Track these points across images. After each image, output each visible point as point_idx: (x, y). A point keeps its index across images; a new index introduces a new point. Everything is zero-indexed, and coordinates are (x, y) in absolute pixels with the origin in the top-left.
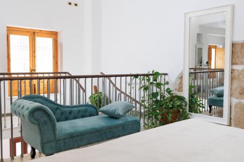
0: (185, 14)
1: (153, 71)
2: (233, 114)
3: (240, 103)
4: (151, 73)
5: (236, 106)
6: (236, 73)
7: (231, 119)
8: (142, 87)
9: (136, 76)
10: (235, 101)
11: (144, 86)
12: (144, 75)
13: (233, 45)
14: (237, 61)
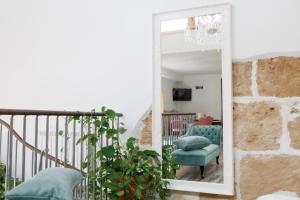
0: (154, 15)
1: (103, 108)
2: (238, 175)
3: (249, 157)
4: (99, 111)
5: (243, 161)
6: (240, 109)
7: (235, 184)
8: (86, 137)
9: (76, 115)
10: (241, 154)
11: (89, 134)
12: (88, 115)
13: (234, 65)
14: (240, 89)
